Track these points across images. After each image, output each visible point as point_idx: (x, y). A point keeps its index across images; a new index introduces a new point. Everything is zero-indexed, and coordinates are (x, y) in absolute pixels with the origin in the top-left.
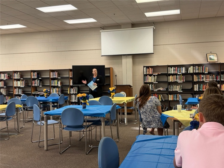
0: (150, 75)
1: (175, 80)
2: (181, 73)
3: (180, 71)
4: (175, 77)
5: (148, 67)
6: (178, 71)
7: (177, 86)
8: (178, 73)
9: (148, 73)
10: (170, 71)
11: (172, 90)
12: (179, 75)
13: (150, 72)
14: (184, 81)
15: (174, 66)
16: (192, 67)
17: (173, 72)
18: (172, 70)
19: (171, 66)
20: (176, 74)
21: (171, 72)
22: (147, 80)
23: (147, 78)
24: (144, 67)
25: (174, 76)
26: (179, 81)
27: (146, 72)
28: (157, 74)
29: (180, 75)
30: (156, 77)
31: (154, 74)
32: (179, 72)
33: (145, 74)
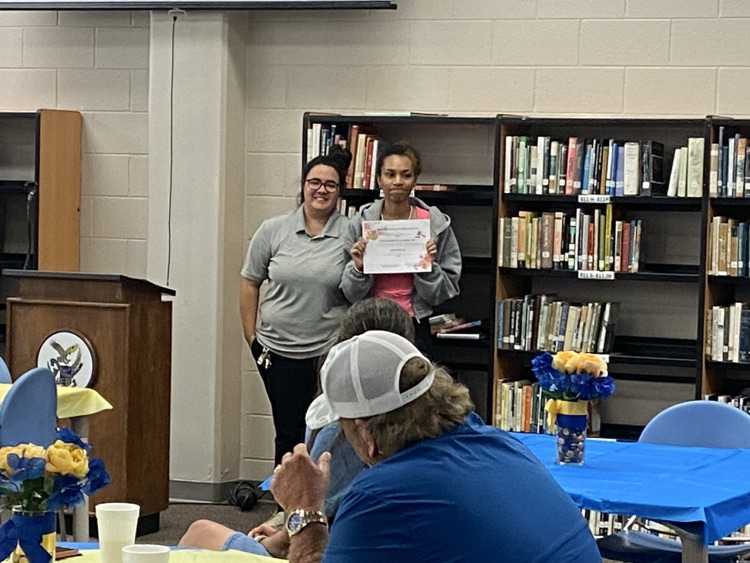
1: (558, 258)
2: (604, 198)
3: (598, 176)
4: (559, 225)
5: (338, 126)
6: (581, 178)
7: (573, 311)
8: (586, 197)
10: (514, 174)
11: (525, 345)
12: (589, 209)
13: (359, 175)
14: (635, 267)
15: (557, 129)
16: (696, 144)
17: (538, 184)
18: (538, 163)
19: (530, 129)
20: (567, 204)
21: (522, 184)
24: (309, 121)
25: (547, 217)
26: (594, 268)
29: (602, 207)
32: (592, 182)
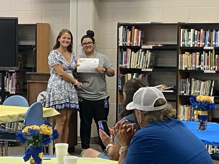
0: (135, 49)
1: (197, 66)
2: (212, 48)
3: (210, 41)
4: (198, 56)
5: (129, 27)
6: (205, 42)
7: (203, 83)
8: (206, 47)
9: (128, 43)
10: (184, 41)
11: (187, 94)
12: (207, 51)
13: (135, 42)
15: (197, 27)
17: (191, 44)
18: (191, 37)
19: (188, 27)
20: (200, 50)
21: (186, 44)
22: (126, 63)
23: (126, 56)
24: (119, 25)
25: (194, 54)
26: (209, 70)
27: (125, 40)
28: (151, 47)
29: (211, 51)
30: (149, 54)
31: (143, 47)
32: (208, 43)
33: (121, 44)
